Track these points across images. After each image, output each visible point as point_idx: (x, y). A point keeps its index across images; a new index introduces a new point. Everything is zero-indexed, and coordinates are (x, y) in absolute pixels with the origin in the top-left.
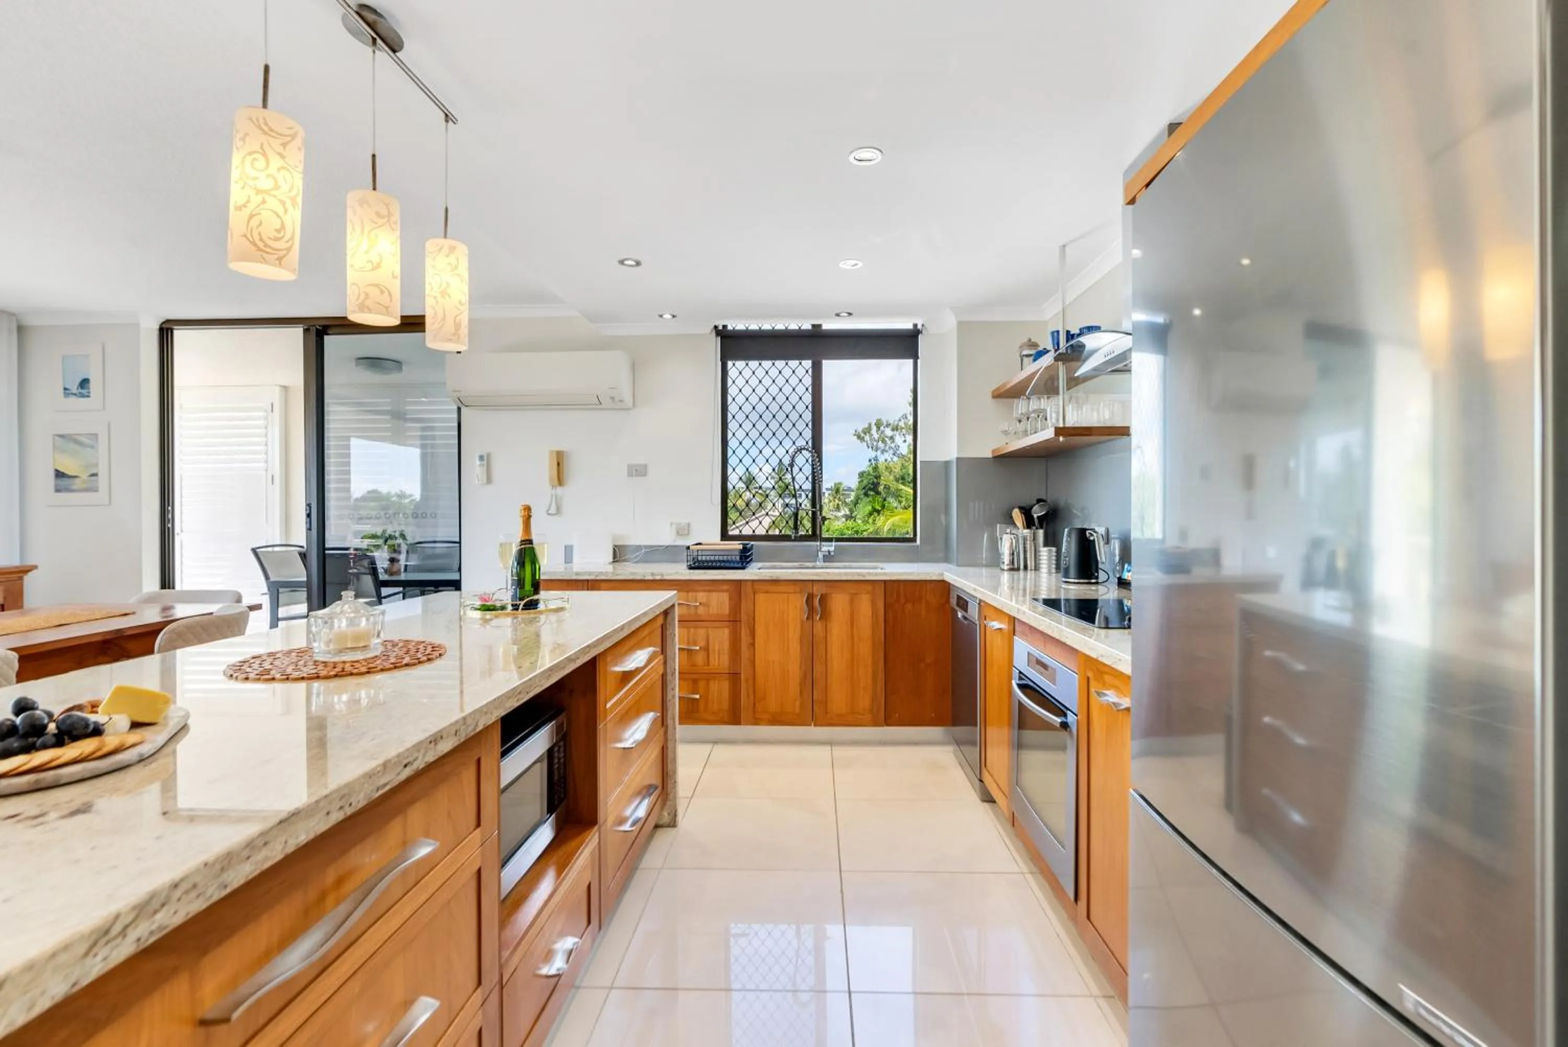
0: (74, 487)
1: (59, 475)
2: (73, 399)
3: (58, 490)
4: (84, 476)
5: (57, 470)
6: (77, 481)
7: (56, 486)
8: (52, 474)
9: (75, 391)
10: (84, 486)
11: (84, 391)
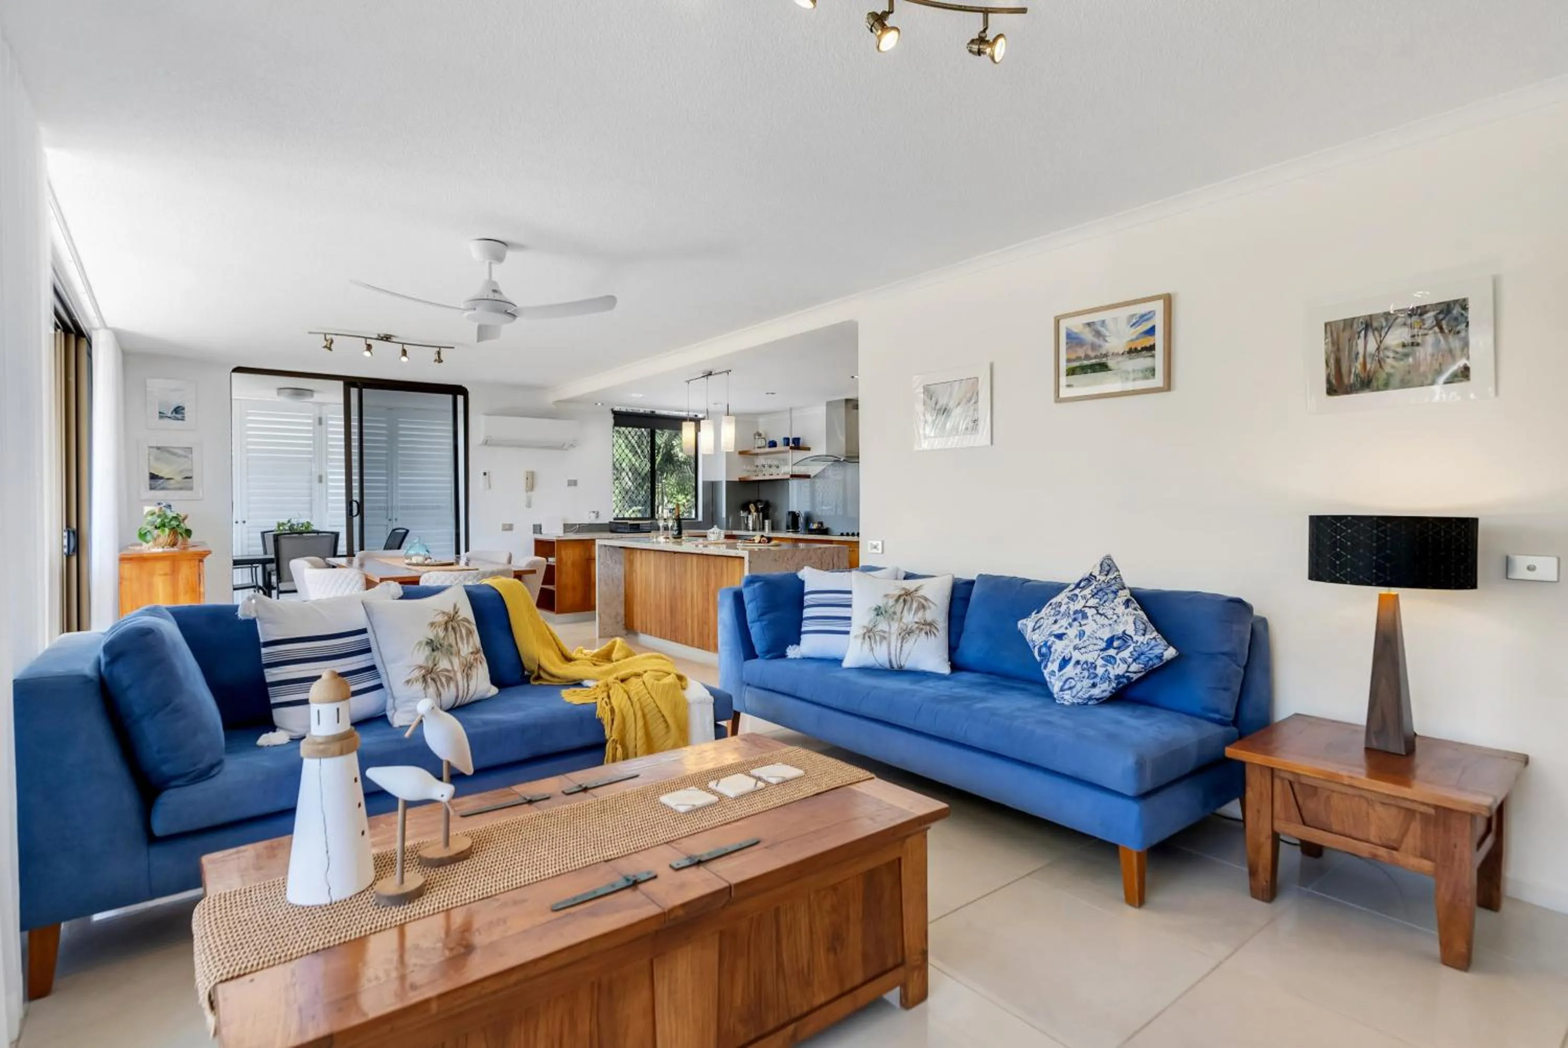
0: (170, 487)
1: (153, 477)
2: (166, 421)
3: (151, 488)
4: (179, 478)
5: (151, 474)
6: (172, 482)
7: (150, 485)
8: (147, 476)
9: (169, 415)
10: (179, 486)
11: (179, 416)
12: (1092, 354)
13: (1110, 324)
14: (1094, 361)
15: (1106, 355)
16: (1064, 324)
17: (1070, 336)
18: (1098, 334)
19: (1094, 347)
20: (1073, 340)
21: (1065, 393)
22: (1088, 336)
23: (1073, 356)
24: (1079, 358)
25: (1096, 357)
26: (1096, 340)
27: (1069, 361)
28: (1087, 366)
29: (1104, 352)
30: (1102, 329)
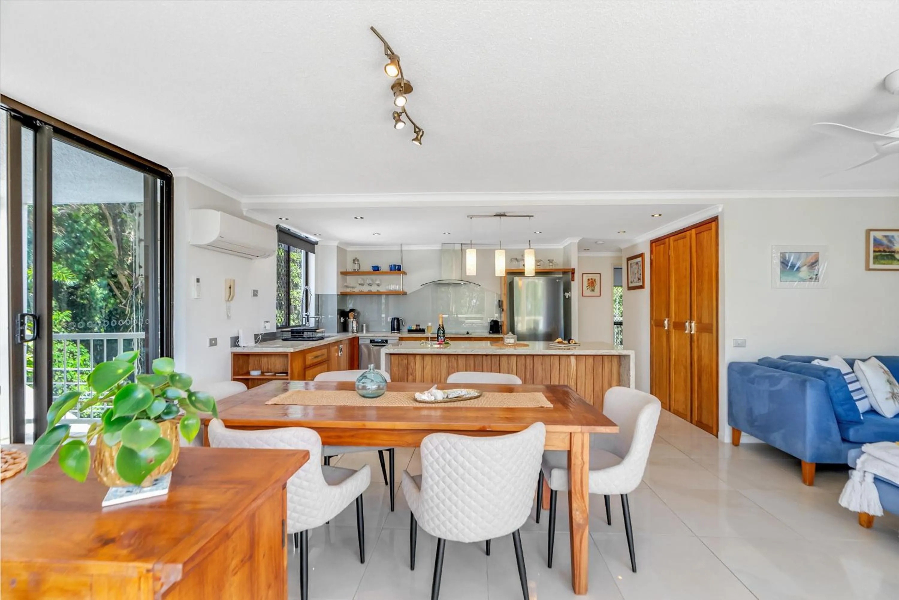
12: (887, 250)
13: (896, 237)
14: (888, 253)
15: (894, 252)
16: (872, 234)
17: (875, 240)
18: (890, 241)
19: (888, 247)
20: (877, 242)
21: (872, 266)
22: (885, 241)
23: (877, 249)
24: (880, 251)
25: (889, 252)
26: (889, 244)
27: (874, 251)
28: (884, 255)
29: (893, 250)
30: (892, 240)
